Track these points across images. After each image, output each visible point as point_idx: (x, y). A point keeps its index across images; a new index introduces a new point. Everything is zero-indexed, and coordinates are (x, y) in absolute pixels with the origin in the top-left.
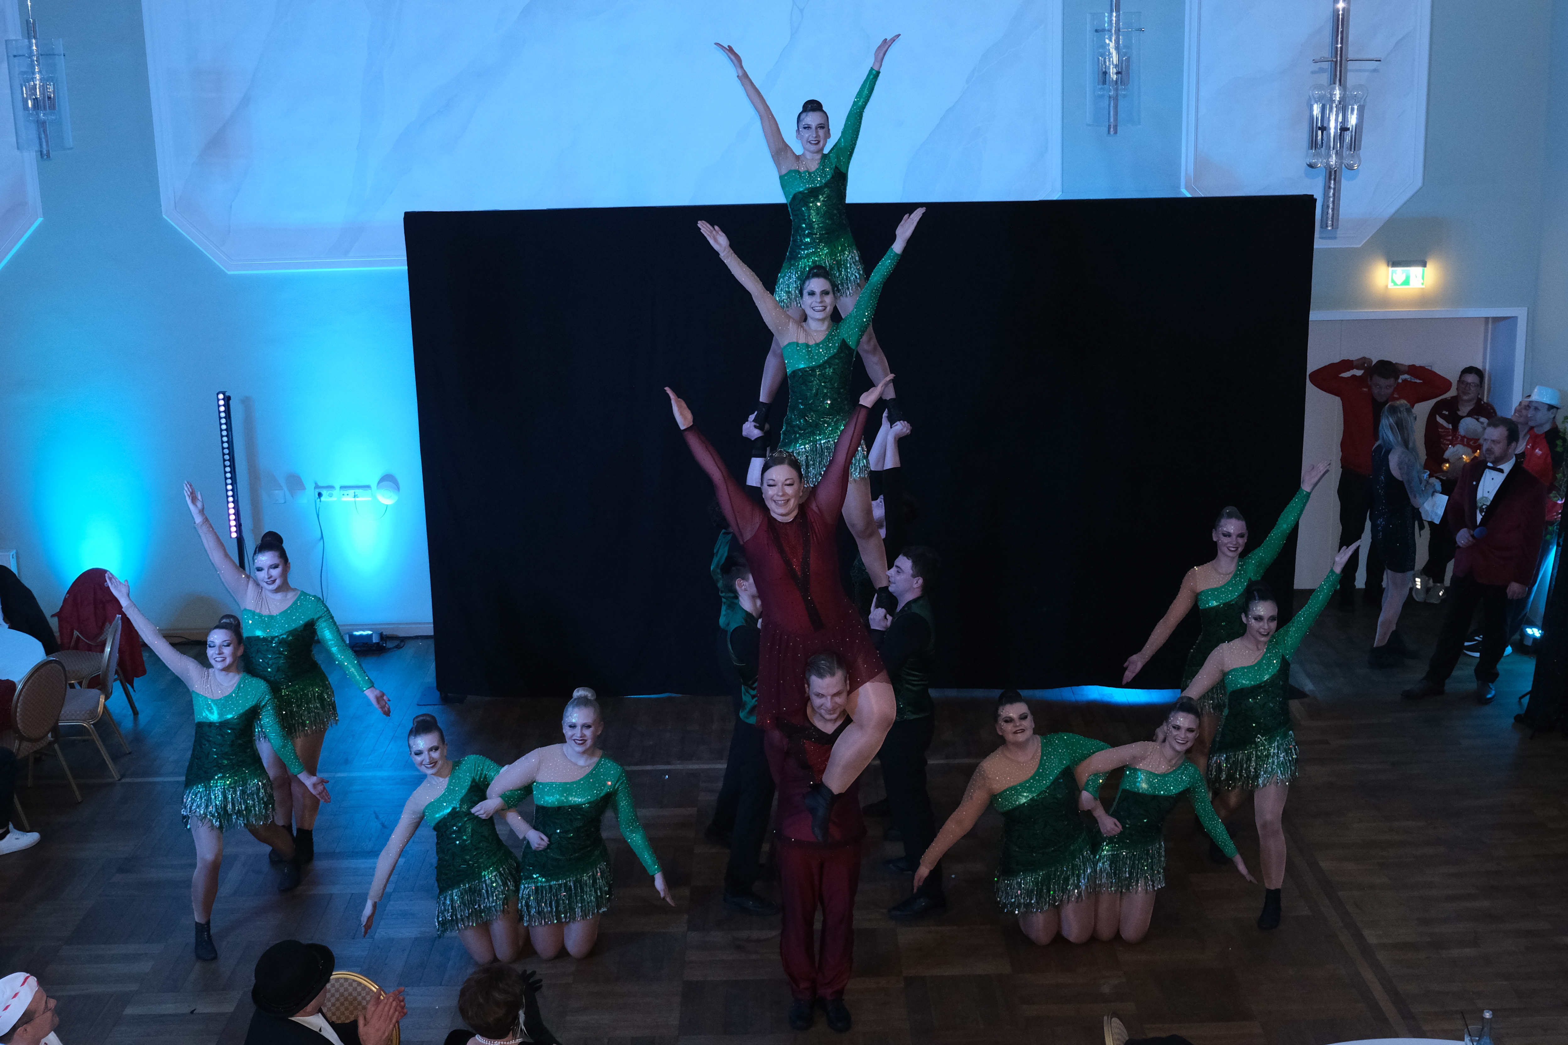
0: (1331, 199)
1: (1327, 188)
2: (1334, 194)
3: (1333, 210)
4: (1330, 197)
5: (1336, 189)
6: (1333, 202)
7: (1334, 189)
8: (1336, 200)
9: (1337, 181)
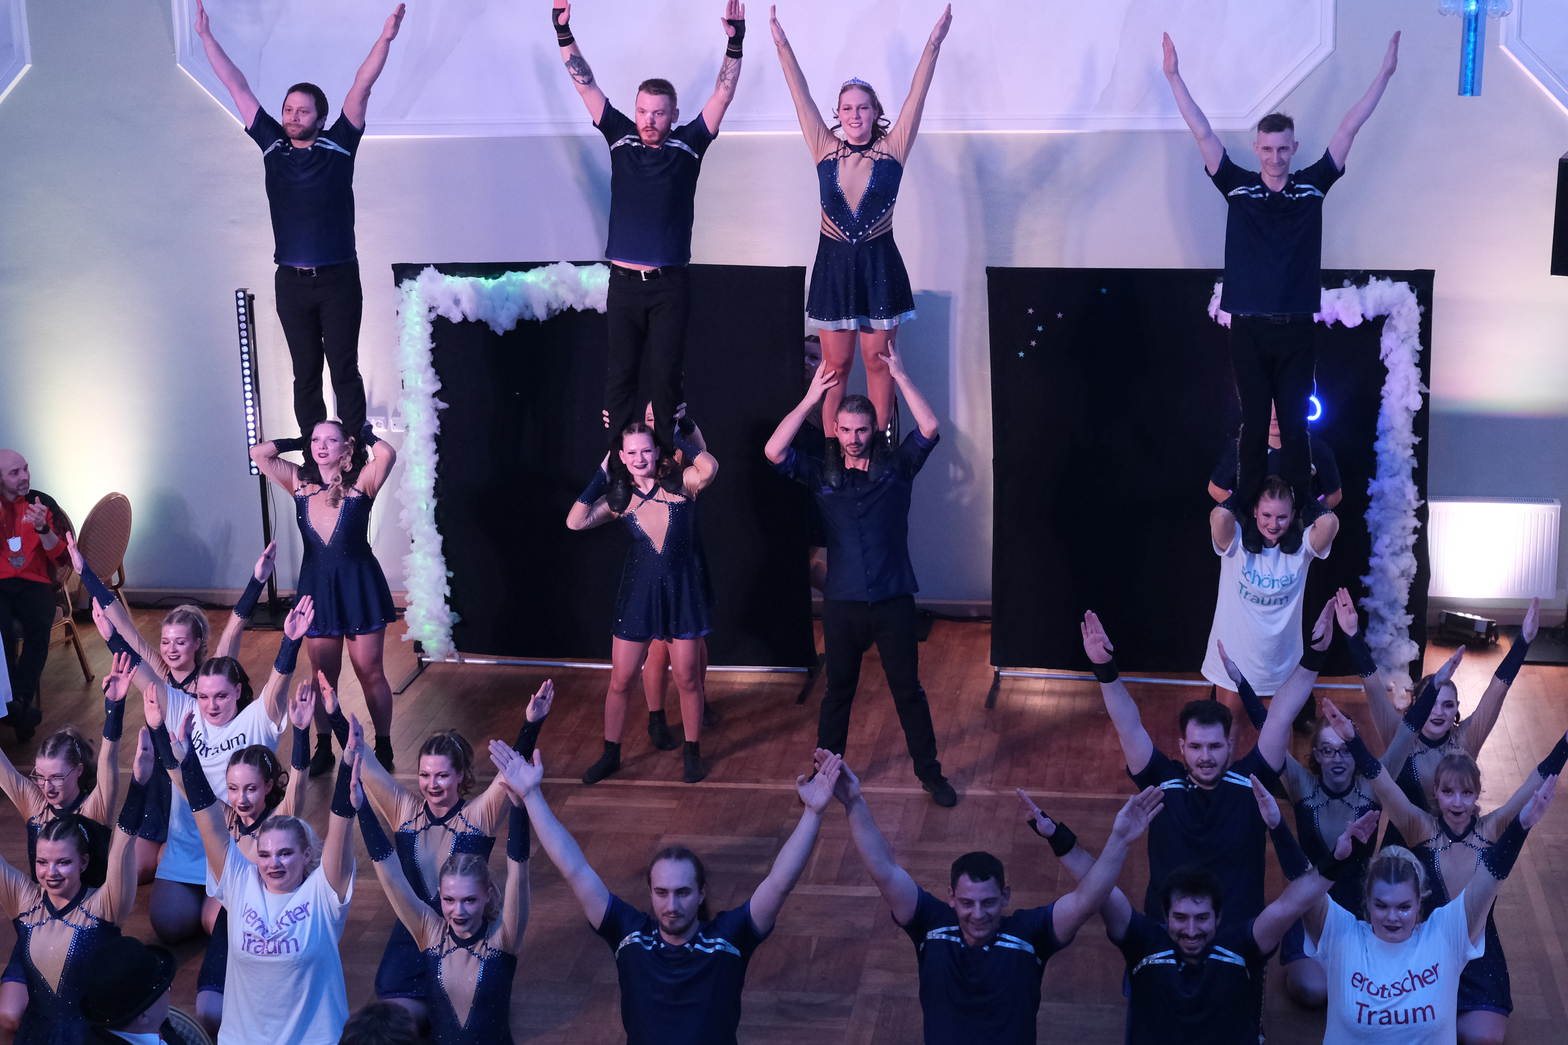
0: (1471, 57)
1: (1465, 42)
2: (1475, 50)
3: (1473, 71)
4: (1468, 54)
5: (1478, 41)
6: (1474, 61)
7: (1475, 42)
8: (1477, 59)
9: (1478, 32)
